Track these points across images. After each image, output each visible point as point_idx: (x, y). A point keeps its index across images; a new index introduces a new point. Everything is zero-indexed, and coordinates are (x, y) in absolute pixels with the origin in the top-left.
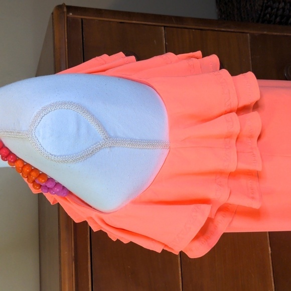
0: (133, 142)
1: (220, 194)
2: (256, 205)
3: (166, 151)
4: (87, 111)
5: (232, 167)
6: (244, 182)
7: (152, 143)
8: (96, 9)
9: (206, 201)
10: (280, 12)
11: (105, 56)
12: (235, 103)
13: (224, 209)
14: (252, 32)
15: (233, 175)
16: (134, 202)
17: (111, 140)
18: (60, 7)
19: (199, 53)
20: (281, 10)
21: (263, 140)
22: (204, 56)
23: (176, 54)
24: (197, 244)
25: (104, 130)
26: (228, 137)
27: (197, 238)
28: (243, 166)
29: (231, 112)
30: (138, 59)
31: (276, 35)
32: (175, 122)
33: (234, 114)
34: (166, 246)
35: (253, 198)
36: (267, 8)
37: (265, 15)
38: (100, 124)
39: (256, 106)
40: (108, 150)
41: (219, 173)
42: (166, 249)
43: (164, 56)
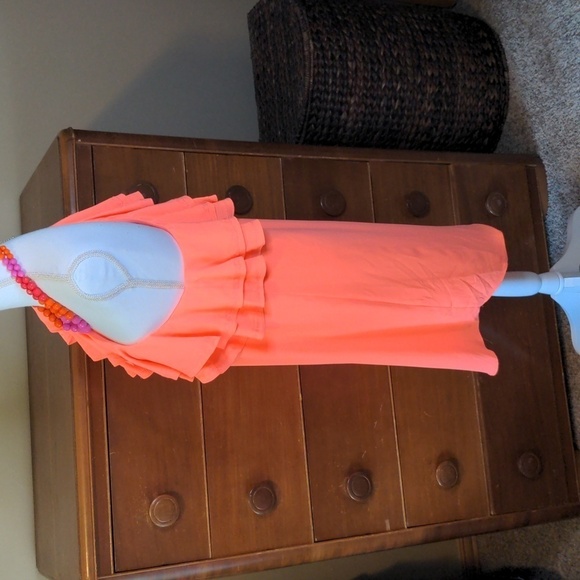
0: (153, 283)
1: (228, 327)
2: (259, 336)
3: (182, 291)
4: (113, 258)
5: (239, 303)
6: (252, 317)
7: (170, 284)
8: (107, 133)
9: (216, 334)
10: (327, 122)
11: (122, 196)
12: (242, 249)
13: (234, 341)
14: (285, 156)
15: (242, 311)
16: (153, 335)
17: (134, 281)
18: (67, 132)
19: (214, 197)
20: (329, 120)
21: (269, 280)
22: (219, 200)
23: (193, 198)
24: (207, 370)
25: (128, 273)
26: (237, 277)
27: (207, 364)
28: (248, 303)
29: (239, 255)
30: (156, 202)
31: (313, 159)
32: (191, 265)
33: (241, 259)
34: (182, 373)
35: (257, 331)
36: (311, 117)
37: (308, 126)
38: (124, 268)
39: (264, 250)
40: (130, 290)
41: (228, 310)
42: (182, 377)
43: (180, 199)
